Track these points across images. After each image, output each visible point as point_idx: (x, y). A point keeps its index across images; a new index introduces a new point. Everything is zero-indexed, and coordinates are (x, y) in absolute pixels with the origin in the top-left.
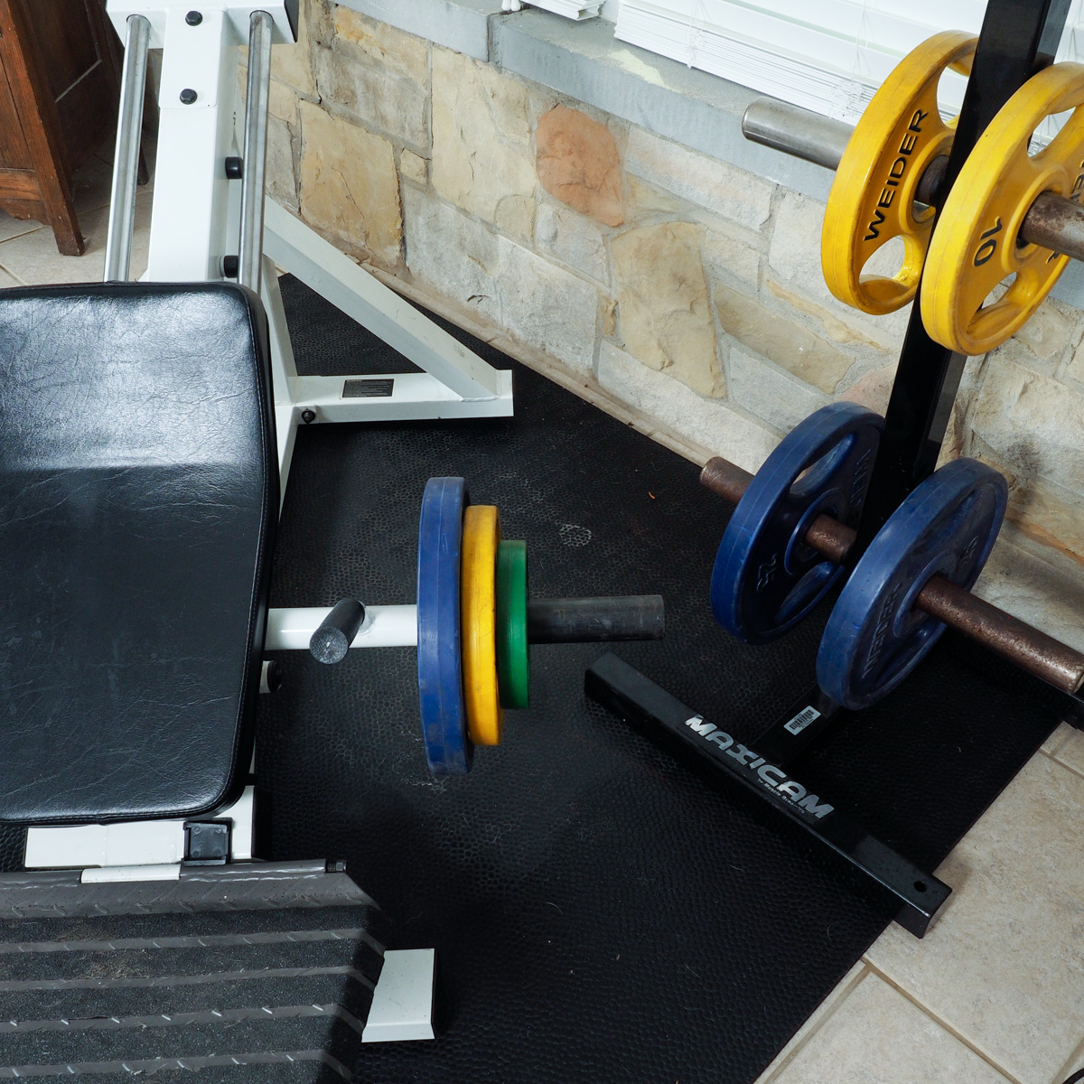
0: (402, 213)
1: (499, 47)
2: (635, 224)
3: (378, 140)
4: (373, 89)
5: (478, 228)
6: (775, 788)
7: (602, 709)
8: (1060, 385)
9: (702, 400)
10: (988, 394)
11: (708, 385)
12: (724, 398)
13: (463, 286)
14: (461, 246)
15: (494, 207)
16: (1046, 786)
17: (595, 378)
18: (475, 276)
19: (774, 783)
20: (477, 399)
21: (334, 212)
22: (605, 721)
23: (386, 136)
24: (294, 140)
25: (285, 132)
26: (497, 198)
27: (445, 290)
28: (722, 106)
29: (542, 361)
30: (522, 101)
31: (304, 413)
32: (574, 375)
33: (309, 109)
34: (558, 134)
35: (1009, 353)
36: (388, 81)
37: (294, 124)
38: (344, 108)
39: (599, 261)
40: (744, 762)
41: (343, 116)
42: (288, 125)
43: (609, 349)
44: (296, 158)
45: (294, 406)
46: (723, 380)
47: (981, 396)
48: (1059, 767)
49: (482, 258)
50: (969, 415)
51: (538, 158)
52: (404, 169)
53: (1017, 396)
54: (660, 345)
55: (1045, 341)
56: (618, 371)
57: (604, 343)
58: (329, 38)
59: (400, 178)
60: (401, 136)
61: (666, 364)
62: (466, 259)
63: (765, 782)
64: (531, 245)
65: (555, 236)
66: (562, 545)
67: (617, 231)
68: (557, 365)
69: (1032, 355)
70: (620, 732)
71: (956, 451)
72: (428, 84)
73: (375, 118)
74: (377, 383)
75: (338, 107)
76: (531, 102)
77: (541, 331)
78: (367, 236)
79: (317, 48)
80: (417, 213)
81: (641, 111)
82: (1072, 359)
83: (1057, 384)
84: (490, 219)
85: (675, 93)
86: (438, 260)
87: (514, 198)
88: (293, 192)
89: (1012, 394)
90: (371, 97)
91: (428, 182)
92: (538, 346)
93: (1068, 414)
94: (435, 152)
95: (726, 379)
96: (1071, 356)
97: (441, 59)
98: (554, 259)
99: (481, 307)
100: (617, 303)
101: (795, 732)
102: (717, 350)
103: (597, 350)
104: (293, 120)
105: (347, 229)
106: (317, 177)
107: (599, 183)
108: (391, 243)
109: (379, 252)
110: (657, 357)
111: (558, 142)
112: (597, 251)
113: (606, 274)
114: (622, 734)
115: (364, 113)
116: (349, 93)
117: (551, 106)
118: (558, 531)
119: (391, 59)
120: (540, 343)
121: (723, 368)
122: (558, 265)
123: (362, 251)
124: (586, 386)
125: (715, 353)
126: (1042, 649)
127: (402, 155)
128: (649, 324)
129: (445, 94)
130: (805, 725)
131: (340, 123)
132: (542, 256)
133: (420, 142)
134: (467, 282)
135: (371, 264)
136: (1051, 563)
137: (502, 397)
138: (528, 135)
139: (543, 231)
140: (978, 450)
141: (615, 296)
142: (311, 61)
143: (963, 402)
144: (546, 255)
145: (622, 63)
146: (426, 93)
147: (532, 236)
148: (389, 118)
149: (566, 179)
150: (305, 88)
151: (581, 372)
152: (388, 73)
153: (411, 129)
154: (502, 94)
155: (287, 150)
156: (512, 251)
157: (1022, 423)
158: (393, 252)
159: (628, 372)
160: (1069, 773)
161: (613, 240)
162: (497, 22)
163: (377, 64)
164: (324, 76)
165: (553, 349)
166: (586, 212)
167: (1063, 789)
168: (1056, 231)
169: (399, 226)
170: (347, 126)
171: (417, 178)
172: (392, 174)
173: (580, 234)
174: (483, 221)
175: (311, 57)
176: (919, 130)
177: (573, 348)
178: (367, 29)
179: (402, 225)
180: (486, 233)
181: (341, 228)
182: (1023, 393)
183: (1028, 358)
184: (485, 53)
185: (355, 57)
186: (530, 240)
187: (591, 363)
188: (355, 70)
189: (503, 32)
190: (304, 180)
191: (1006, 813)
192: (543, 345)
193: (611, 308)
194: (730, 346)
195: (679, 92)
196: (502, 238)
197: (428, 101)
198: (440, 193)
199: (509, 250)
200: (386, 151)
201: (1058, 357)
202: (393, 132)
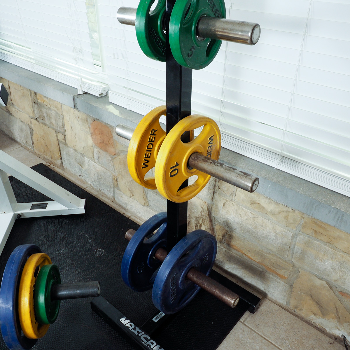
0: (60, 151)
1: (77, 104)
2: (119, 155)
3: (51, 130)
4: (48, 115)
5: (79, 155)
6: (146, 343)
7: (97, 315)
8: (234, 203)
9: (143, 206)
10: (216, 205)
11: (143, 202)
12: (148, 206)
13: (77, 172)
14: (76, 160)
15: (82, 149)
16: (241, 334)
17: (114, 199)
18: (80, 169)
19: (146, 341)
20: (73, 209)
21: (43, 150)
22: (97, 319)
23: (53, 129)
24: (31, 130)
25: (28, 127)
26: (83, 147)
27: (73, 173)
28: (134, 121)
29: (100, 194)
30: (86, 119)
31: (17, 215)
32: (109, 198)
33: (34, 121)
34: (96, 129)
35: (219, 193)
36: (52, 113)
37: (30, 125)
38: (42, 121)
39: (111, 165)
40: (137, 334)
41: (42, 123)
42: (29, 126)
43: (117, 191)
44: (32, 135)
45: (14, 213)
46: (147, 200)
47: (214, 206)
48: (245, 327)
49: (81, 164)
50: (212, 212)
51: (92, 135)
52: (59, 138)
53: (222, 207)
54: (129, 190)
55: (228, 190)
56: (120, 198)
57: (115, 189)
58: (37, 101)
59: (58, 141)
60: (57, 129)
61: (132, 196)
62: (77, 164)
63: (143, 341)
64: (93, 160)
65: (99, 158)
66: (94, 256)
67: (114, 157)
68: (104, 195)
69: (225, 194)
70: (101, 323)
71: (210, 222)
72: (62, 114)
73: (50, 124)
74: (42, 204)
75: (41, 121)
76: (88, 119)
77: (98, 186)
78: (52, 157)
79: (34, 104)
80: (63, 151)
81: (114, 123)
82: (236, 195)
83: (233, 203)
84: (82, 152)
85: (122, 118)
86: (70, 164)
87: (87, 147)
88: (32, 145)
89: (221, 206)
90: (49, 118)
91: (66, 142)
92: (98, 190)
93: (236, 212)
94: (66, 133)
95: (148, 200)
96: (235, 194)
97: (64, 108)
98: (100, 164)
99: (83, 178)
100: (117, 178)
101: (156, 321)
102: (144, 191)
103: (114, 191)
104: (30, 124)
105: (46, 155)
106: (37, 140)
107: (107, 143)
108: (58, 159)
109: (56, 162)
110: (129, 193)
111: (96, 131)
112: (110, 162)
113: (113, 169)
114: (102, 324)
115: (47, 123)
116: (43, 117)
117: (93, 121)
118: (94, 251)
119: (53, 107)
120: (98, 189)
121: (147, 196)
122: (101, 166)
123: (51, 161)
124: (112, 202)
125: (144, 192)
126: (223, 293)
127: (58, 134)
128: (126, 184)
129: (67, 117)
130: (160, 318)
131: (42, 125)
132: (96, 163)
133: (62, 131)
134: (78, 171)
135: (53, 165)
136: (241, 257)
137: (81, 208)
138: (89, 129)
139: (96, 156)
140: (216, 222)
141: (116, 175)
142: (33, 108)
143: (210, 208)
144: (97, 163)
145: (109, 109)
146: (62, 117)
147: (93, 157)
148: (54, 124)
149: (99, 142)
150: (32, 115)
151: (111, 197)
152: (52, 111)
153: (59, 127)
154: (80, 117)
155: (29, 133)
156: (89, 162)
157: (224, 215)
158: (59, 162)
159: (122, 198)
160: (248, 328)
161: (114, 159)
162: (76, 98)
163: (50, 108)
164: (36, 112)
165: (103, 191)
166: (106, 151)
167: (246, 335)
168: (197, 165)
169: (59, 154)
170: (43, 126)
171: (62, 141)
172: (56, 139)
173: (105, 157)
174: (80, 153)
175: (33, 106)
176: (155, 135)
177: (108, 190)
178: (45, 99)
179: (60, 154)
180: (82, 157)
181: (45, 155)
182: (224, 205)
183: (224, 195)
184: (74, 106)
185: (44, 107)
186: (93, 159)
187: (113, 195)
188: (44, 110)
189: (78, 101)
190: (34, 141)
191: (227, 345)
192: (100, 189)
193: (115, 179)
194: (147, 190)
195: (123, 117)
196: (85, 158)
197: (63, 119)
198: (69, 145)
199: (88, 161)
200: (54, 133)
201: (232, 195)
202: (55, 128)
